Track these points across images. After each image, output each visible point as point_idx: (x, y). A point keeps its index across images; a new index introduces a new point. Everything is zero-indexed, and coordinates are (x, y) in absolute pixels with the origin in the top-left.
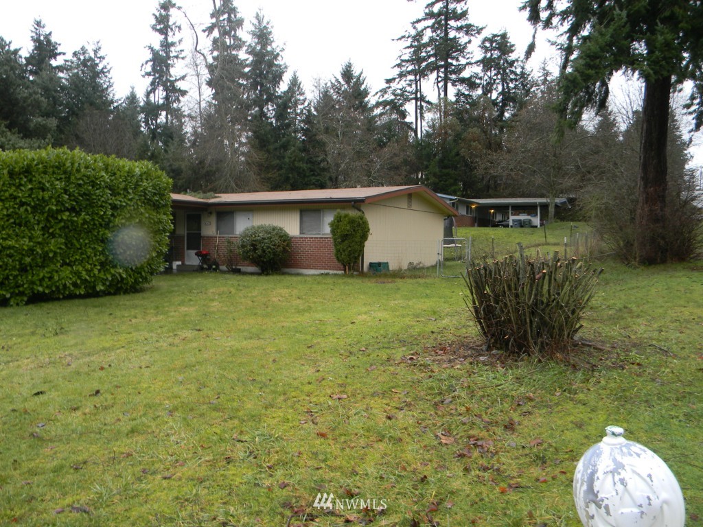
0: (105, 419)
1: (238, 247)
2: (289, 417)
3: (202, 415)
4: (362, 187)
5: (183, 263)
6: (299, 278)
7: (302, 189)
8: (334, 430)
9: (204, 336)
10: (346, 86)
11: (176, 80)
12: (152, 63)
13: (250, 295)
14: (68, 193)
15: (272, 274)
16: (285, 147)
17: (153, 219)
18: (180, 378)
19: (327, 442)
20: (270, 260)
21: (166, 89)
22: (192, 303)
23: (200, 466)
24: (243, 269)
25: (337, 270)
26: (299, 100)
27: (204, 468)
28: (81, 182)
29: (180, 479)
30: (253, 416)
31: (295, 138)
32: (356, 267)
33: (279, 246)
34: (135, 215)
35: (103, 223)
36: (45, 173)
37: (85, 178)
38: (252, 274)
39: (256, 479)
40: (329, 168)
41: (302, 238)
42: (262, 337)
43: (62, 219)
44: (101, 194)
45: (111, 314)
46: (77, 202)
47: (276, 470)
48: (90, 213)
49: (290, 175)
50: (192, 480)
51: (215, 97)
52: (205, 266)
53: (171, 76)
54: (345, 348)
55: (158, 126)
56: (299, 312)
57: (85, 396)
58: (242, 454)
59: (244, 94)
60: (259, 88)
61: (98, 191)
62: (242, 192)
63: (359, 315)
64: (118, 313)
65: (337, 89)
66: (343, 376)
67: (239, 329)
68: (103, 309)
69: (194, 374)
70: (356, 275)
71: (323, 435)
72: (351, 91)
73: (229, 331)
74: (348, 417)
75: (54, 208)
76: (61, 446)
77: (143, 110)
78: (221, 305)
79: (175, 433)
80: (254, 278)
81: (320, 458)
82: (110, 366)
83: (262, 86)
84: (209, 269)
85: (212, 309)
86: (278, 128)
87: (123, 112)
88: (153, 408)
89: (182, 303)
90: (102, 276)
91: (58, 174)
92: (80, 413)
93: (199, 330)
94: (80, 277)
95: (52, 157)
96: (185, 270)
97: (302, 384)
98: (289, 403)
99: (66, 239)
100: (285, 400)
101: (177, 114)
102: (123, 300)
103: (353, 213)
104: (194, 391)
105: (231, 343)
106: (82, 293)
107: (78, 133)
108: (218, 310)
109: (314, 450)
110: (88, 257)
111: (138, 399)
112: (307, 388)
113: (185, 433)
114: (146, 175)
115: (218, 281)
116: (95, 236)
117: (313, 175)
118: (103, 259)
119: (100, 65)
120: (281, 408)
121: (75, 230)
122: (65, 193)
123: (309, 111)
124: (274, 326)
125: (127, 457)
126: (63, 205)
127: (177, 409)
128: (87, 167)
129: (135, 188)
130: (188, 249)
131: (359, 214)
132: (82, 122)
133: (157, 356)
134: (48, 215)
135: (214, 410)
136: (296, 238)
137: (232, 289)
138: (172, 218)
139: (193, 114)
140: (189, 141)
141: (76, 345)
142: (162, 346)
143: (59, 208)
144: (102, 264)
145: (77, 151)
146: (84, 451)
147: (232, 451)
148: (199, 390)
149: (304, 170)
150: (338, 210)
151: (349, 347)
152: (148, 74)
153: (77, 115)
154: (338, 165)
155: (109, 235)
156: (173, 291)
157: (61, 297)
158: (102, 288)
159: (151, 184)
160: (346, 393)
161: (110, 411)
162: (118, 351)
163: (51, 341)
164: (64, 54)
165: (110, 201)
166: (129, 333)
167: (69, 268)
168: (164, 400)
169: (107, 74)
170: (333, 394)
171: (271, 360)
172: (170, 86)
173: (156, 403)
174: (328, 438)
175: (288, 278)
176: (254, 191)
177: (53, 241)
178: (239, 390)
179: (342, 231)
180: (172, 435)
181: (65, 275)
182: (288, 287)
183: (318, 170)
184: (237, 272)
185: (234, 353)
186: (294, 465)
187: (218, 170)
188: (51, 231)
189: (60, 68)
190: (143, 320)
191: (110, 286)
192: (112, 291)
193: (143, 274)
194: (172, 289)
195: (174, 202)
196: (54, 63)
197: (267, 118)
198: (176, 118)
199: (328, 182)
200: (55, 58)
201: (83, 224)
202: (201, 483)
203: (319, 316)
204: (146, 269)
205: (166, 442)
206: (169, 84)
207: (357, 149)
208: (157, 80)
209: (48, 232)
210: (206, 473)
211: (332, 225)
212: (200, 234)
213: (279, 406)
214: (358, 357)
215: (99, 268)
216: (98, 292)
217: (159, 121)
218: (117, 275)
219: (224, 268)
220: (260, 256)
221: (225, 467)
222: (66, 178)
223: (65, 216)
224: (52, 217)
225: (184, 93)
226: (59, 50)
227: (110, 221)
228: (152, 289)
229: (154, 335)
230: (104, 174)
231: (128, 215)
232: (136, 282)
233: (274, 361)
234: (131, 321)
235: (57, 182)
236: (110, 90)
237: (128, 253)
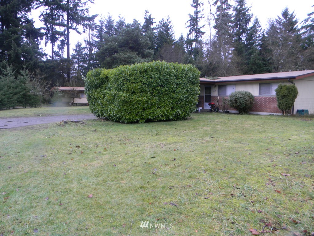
0: (179, 170)
1: (228, 101)
2: (260, 181)
3: (218, 174)
4: (292, 71)
5: (203, 108)
6: (258, 116)
7: (259, 73)
8: (284, 190)
9: (215, 140)
10: (284, 20)
11: (201, 28)
12: (190, 21)
13: (234, 123)
14: (160, 79)
15: (244, 114)
16: (250, 54)
17: (192, 89)
18: (207, 157)
19: (281, 195)
20: (244, 107)
21: (196, 32)
22: (208, 125)
23: (220, 196)
24: (230, 111)
25: (279, 113)
26: (258, 30)
27: (222, 197)
28: (165, 74)
29: (212, 200)
30: (242, 178)
31: (256, 49)
32: (289, 112)
33: (248, 101)
34: (185, 88)
35: (173, 91)
36: (152, 71)
37: (166, 73)
38: (234, 114)
39: (246, 206)
40: (274, 62)
41: (260, 97)
42: (242, 143)
43: (158, 89)
44: (172, 79)
45: (176, 128)
46: (163, 82)
47: (256, 204)
48: (168, 87)
49: (253, 67)
50: (217, 201)
51: (217, 33)
52: (213, 110)
53: (198, 26)
54: (286, 151)
55: (192, 49)
56: (259, 132)
57: (170, 160)
58: (239, 194)
59: (231, 30)
60: (238, 26)
61: (171, 78)
62: (229, 76)
63: (293, 135)
64: (179, 128)
65: (279, 22)
66: (287, 165)
67: (231, 139)
68: (172, 126)
69: (213, 156)
70: (289, 116)
71: (278, 192)
72: (287, 22)
73: (227, 139)
74: (292, 185)
75: (155, 85)
76: (163, 179)
77: (186, 42)
78: (221, 127)
79: (208, 180)
80: (236, 115)
81: (278, 202)
82: (178, 149)
83: (240, 25)
84: (215, 111)
85: (217, 129)
86: (248, 45)
87: (178, 44)
88: (197, 169)
89: (204, 125)
90: (172, 113)
91: (157, 71)
92: (169, 167)
93: (213, 138)
94: (164, 113)
95: (155, 65)
96: (204, 111)
97: (265, 166)
98: (259, 174)
99: (159, 98)
100: (257, 173)
101: (200, 43)
102: (180, 123)
103: (289, 85)
104: (214, 164)
105: (228, 144)
106: (165, 119)
107: (161, 54)
108: (220, 129)
109: (275, 198)
110: (167, 105)
111: (191, 164)
112: (268, 169)
113: (212, 181)
114: (190, 70)
115: (219, 117)
116: (170, 96)
117: (265, 66)
118: (172, 106)
119: (169, 25)
120: (255, 176)
121: (162, 94)
122: (159, 79)
123: (263, 35)
124: (247, 138)
125: (189, 187)
126: (158, 84)
127: (207, 170)
128: (167, 68)
129: (185, 76)
130: (205, 102)
131: (292, 85)
132: (162, 50)
133: (196, 147)
134: (153, 88)
135: (224, 173)
136: (257, 97)
137: (225, 120)
138: (200, 88)
139: (207, 42)
140: (205, 54)
141: (164, 140)
142: (197, 143)
143: (157, 85)
144: (172, 108)
145: (163, 61)
146: (172, 182)
147: (234, 192)
148: (216, 163)
149: (260, 64)
150: (280, 83)
151: (289, 151)
152: (189, 27)
153: (161, 47)
154: (278, 61)
155: (175, 96)
156: (200, 120)
157: (157, 121)
158: (172, 118)
159: (192, 74)
160: (289, 173)
161: (180, 167)
162: (180, 144)
163: (155, 137)
164: (156, 22)
165: (176, 82)
166: (184, 137)
167: (160, 109)
168: (201, 166)
169: (172, 29)
170: (282, 173)
171: (248, 153)
172: (198, 31)
173: (198, 167)
174: (281, 194)
175: (252, 116)
176: (235, 76)
177: (154, 98)
178: (234, 166)
179: (282, 94)
180: (206, 181)
181: (158, 112)
182: (253, 121)
183: (268, 64)
184: (227, 112)
185: (230, 149)
186: (264, 203)
187: (218, 66)
188: (154, 94)
189: (154, 29)
190: (188, 132)
191: (175, 117)
192: (175, 119)
193: (188, 112)
194: (199, 119)
195: (201, 81)
196: (152, 27)
197: (242, 40)
198: (200, 45)
199: (273, 69)
200: (152, 25)
201: (165, 91)
202: (221, 203)
203: (270, 135)
204: (189, 110)
205: (204, 183)
206: (197, 30)
207: (290, 51)
208: (192, 29)
209: (153, 95)
210: (223, 200)
211: (276, 90)
212: (211, 95)
213: (254, 175)
214: (294, 157)
215: (171, 109)
216: (170, 119)
217: (192, 47)
218: (178, 113)
219: (221, 111)
220: (239, 106)
221: (231, 198)
222: (159, 73)
223: (159, 88)
224: (154, 89)
225: (203, 33)
226: (154, 21)
227: (175, 90)
228: (191, 119)
229: (194, 138)
230: (173, 71)
231: (182, 88)
232: (185, 116)
233: (249, 154)
234: (184, 132)
235: (156, 75)
236: (173, 35)
237: (182, 103)
